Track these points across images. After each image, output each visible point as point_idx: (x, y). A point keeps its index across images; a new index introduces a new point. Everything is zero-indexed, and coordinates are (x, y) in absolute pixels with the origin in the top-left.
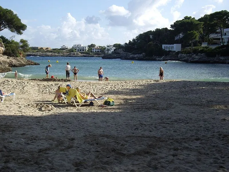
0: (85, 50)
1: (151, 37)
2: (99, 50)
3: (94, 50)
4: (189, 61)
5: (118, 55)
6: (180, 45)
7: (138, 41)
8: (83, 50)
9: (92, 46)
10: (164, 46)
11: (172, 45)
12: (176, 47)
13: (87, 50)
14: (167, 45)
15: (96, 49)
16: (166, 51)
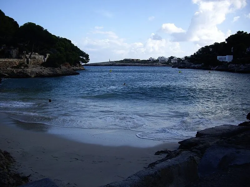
0: (166, 61)
1: (211, 50)
2: (177, 61)
3: (173, 61)
4: (235, 71)
5: (183, 65)
6: (232, 56)
7: (200, 53)
8: (164, 61)
9: (172, 58)
10: (218, 57)
11: (225, 57)
12: (228, 58)
13: (167, 61)
14: (221, 57)
15: (174, 60)
16: (220, 61)
